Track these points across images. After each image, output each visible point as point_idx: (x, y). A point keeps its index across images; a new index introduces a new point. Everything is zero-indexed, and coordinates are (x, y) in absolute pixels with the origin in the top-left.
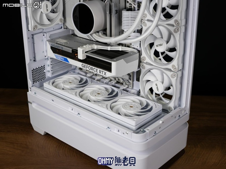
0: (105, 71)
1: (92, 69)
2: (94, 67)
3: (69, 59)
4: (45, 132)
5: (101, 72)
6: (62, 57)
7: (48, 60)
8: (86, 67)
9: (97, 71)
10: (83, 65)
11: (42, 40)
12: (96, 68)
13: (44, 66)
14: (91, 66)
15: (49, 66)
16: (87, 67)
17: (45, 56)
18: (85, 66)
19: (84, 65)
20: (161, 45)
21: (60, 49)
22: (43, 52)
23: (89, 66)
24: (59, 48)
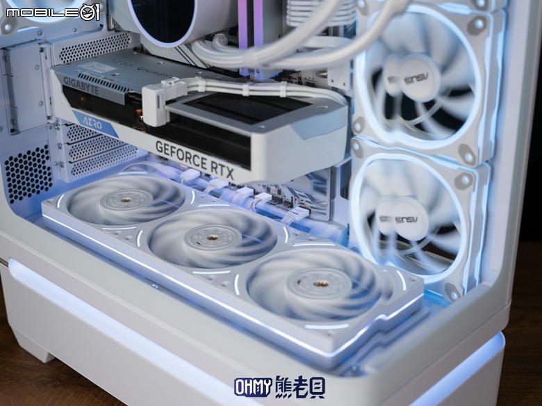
0: (231, 166)
1: (190, 158)
2: (193, 152)
3: (116, 126)
4: (50, 355)
5: (216, 168)
6: (97, 120)
7: (58, 129)
8: (169, 152)
9: (203, 163)
10: (159, 144)
11: (37, 67)
12: (201, 155)
13: (46, 147)
14: (185, 149)
15: (60, 148)
16: (172, 152)
17: (49, 118)
18: (165, 149)
19: (163, 146)
20: (421, 78)
21: (90, 92)
22: (42, 103)
23: (178, 147)
24: (86, 91)
